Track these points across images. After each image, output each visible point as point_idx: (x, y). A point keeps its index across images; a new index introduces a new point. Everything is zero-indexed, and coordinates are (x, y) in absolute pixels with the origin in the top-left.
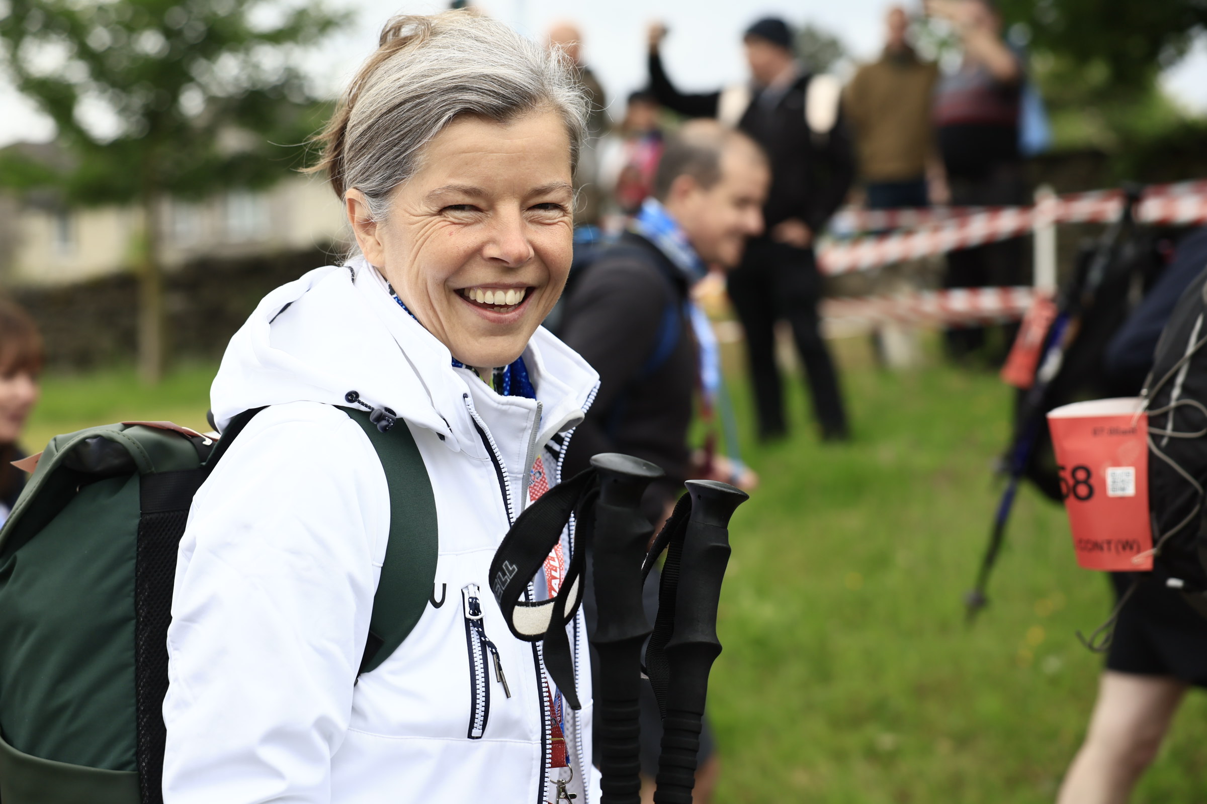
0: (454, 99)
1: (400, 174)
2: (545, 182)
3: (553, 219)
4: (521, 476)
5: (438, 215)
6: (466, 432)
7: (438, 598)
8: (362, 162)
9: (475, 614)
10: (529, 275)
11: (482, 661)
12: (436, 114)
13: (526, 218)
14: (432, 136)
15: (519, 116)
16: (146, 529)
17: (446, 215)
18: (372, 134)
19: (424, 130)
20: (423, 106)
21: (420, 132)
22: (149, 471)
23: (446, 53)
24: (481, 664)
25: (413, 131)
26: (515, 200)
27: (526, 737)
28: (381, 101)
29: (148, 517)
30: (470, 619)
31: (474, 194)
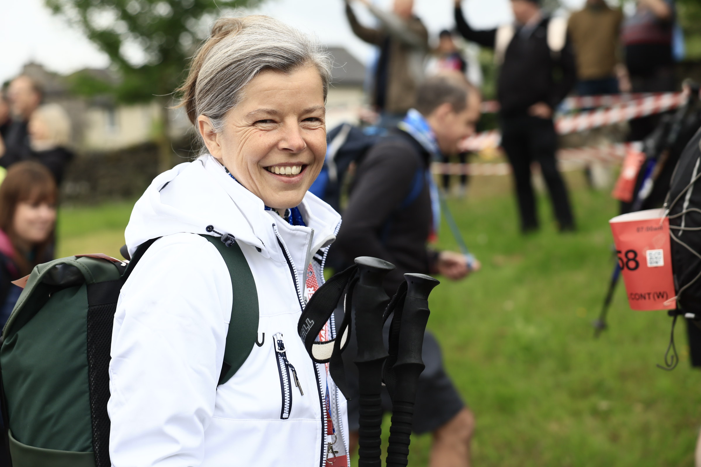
0: (259, 61)
1: (230, 104)
2: (311, 106)
3: (316, 126)
4: (302, 272)
5: (252, 126)
6: (273, 247)
7: (260, 341)
8: (208, 99)
9: (281, 349)
10: (304, 158)
11: (286, 375)
12: (250, 70)
13: (301, 126)
14: (248, 81)
15: (295, 69)
16: (91, 315)
17: (257, 126)
18: (213, 83)
19: (243, 79)
20: (242, 65)
21: (241, 80)
22: (91, 282)
23: (253, 37)
24: (286, 377)
25: (237, 80)
26: (295, 116)
27: (313, 417)
28: (218, 65)
29: (93, 308)
30: (279, 352)
31: (273, 114)
